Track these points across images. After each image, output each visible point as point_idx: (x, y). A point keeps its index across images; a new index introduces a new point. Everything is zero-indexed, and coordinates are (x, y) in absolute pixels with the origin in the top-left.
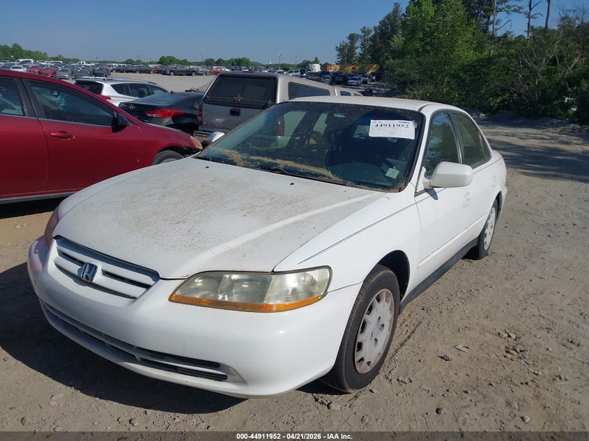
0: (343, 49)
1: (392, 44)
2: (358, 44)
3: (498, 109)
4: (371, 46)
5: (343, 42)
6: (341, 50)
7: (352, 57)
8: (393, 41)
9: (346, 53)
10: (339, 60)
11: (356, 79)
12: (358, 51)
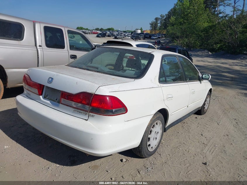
0: (153, 24)
1: (170, 20)
2: (159, 22)
3: (218, 50)
4: (164, 23)
5: (153, 21)
6: (152, 24)
7: (156, 27)
8: (171, 19)
9: (154, 26)
10: (151, 29)
11: (155, 36)
12: (159, 25)
